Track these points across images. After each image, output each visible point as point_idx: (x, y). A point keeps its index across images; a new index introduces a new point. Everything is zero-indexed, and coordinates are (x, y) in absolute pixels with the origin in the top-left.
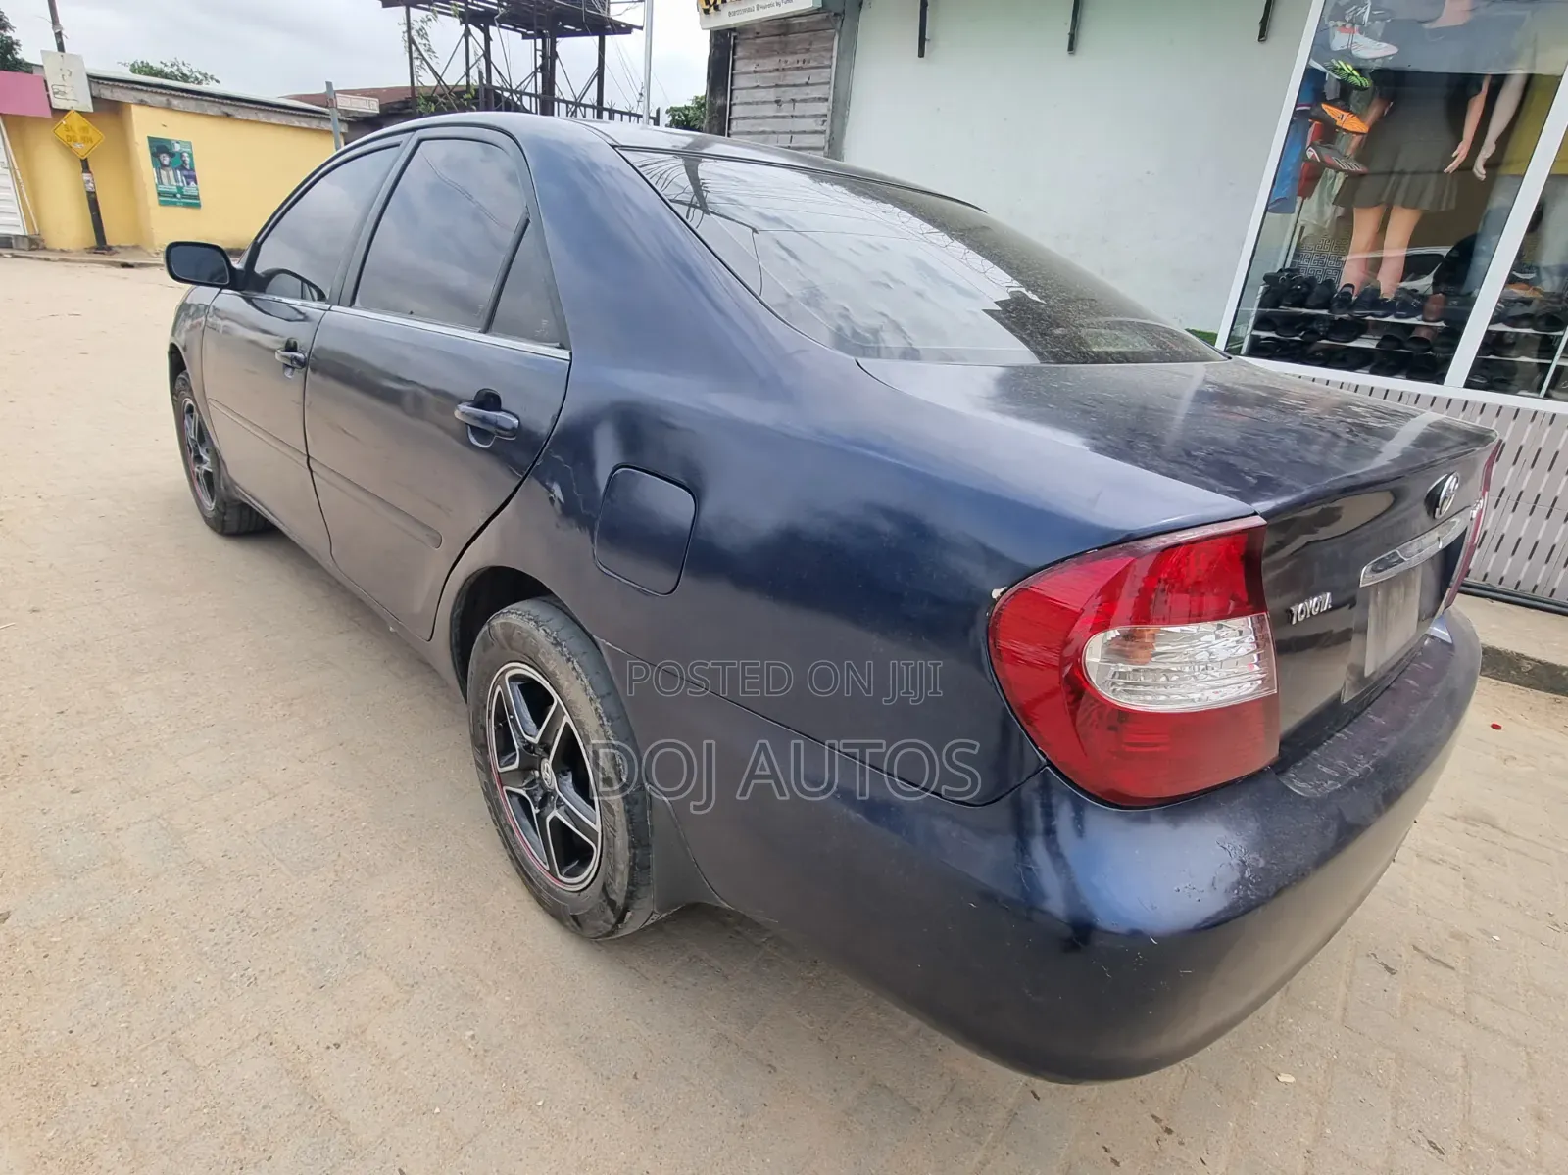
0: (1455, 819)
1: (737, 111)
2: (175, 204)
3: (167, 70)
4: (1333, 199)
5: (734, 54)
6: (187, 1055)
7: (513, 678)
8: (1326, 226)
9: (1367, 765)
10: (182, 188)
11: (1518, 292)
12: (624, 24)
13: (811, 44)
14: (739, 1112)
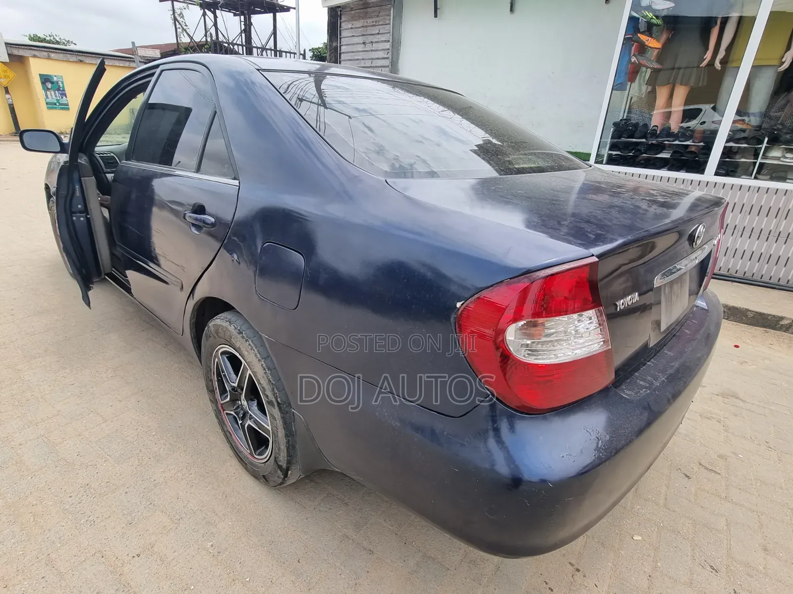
0: (718, 395)
1: (344, 49)
2: (55, 108)
3: (48, 38)
4: (646, 82)
5: (340, 19)
6: (56, 567)
7: (223, 353)
8: (643, 96)
9: (663, 379)
10: (59, 100)
11: (740, 126)
12: (286, 6)
13: (379, 13)
14: (354, 577)
